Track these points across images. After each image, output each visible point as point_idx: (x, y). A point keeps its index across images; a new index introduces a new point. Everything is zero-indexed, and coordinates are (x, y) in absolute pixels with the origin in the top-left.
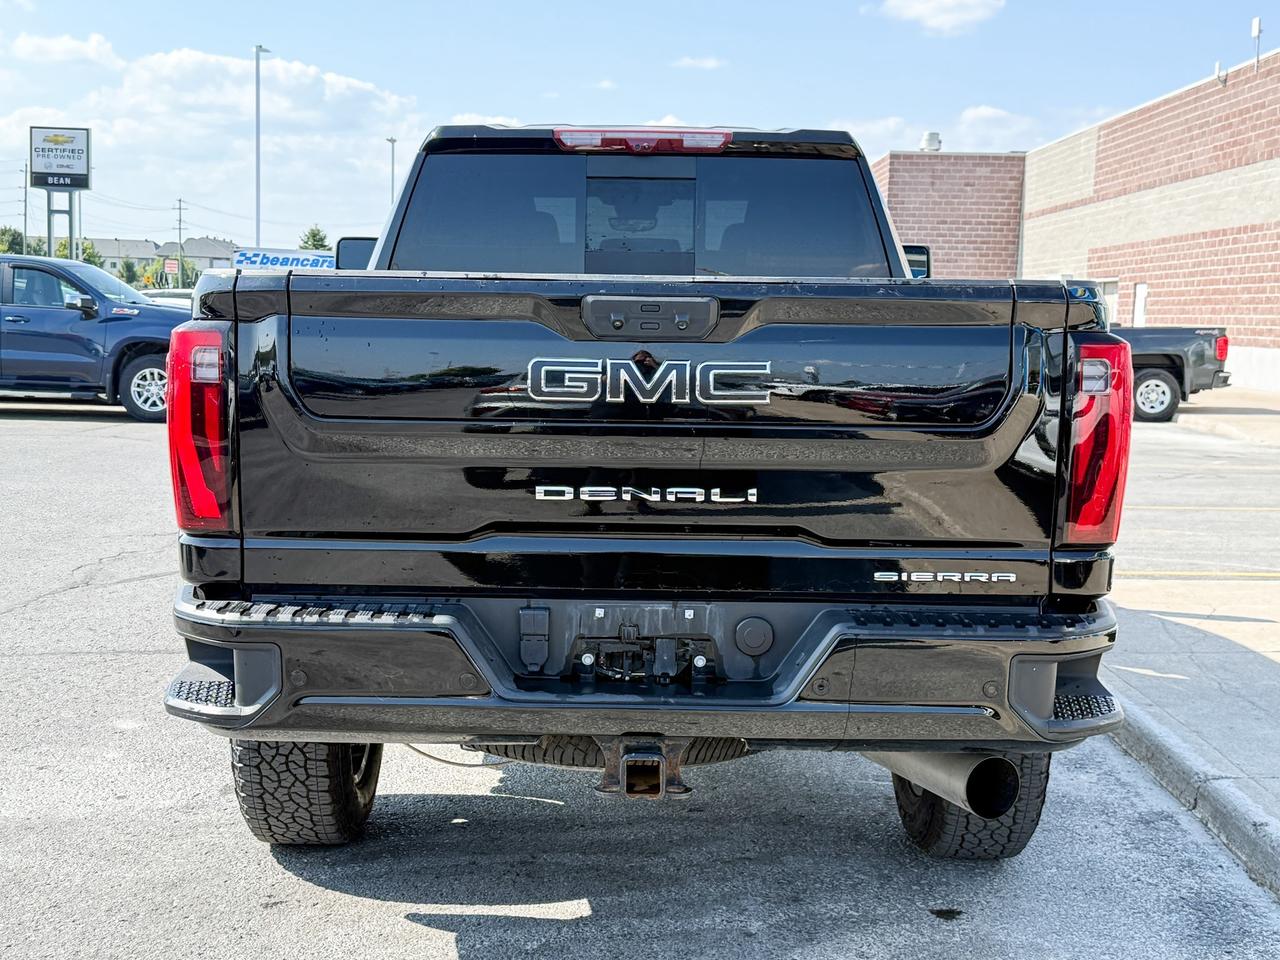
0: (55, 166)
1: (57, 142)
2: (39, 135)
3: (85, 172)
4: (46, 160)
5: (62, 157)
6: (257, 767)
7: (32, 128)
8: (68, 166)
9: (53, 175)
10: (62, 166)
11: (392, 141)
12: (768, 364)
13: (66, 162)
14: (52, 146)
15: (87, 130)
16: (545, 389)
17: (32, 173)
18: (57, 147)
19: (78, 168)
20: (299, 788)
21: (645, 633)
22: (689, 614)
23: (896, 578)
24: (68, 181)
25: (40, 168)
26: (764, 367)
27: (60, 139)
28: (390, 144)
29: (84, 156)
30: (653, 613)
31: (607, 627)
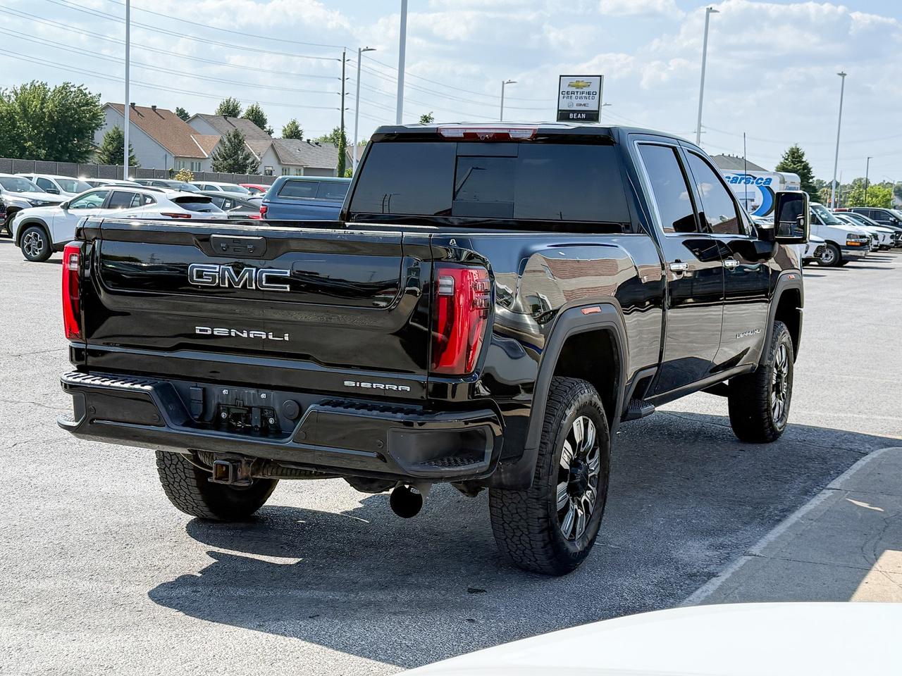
0: (575, 105)
1: (578, 87)
2: (566, 81)
3: (597, 109)
4: (569, 100)
5: (581, 98)
6: (164, 469)
7: (561, 76)
8: (584, 105)
9: (573, 112)
10: (581, 105)
11: (843, 75)
12: (289, 271)
13: (583, 101)
14: (574, 89)
15: (600, 76)
16: (195, 279)
17: (559, 110)
18: (578, 90)
19: (592, 106)
20: (183, 483)
21: (246, 404)
22: (263, 396)
23: (354, 385)
24: (584, 116)
25: (564, 107)
26: (286, 273)
27: (580, 84)
28: (841, 77)
29: (597, 96)
30: (249, 394)
31: (230, 400)
